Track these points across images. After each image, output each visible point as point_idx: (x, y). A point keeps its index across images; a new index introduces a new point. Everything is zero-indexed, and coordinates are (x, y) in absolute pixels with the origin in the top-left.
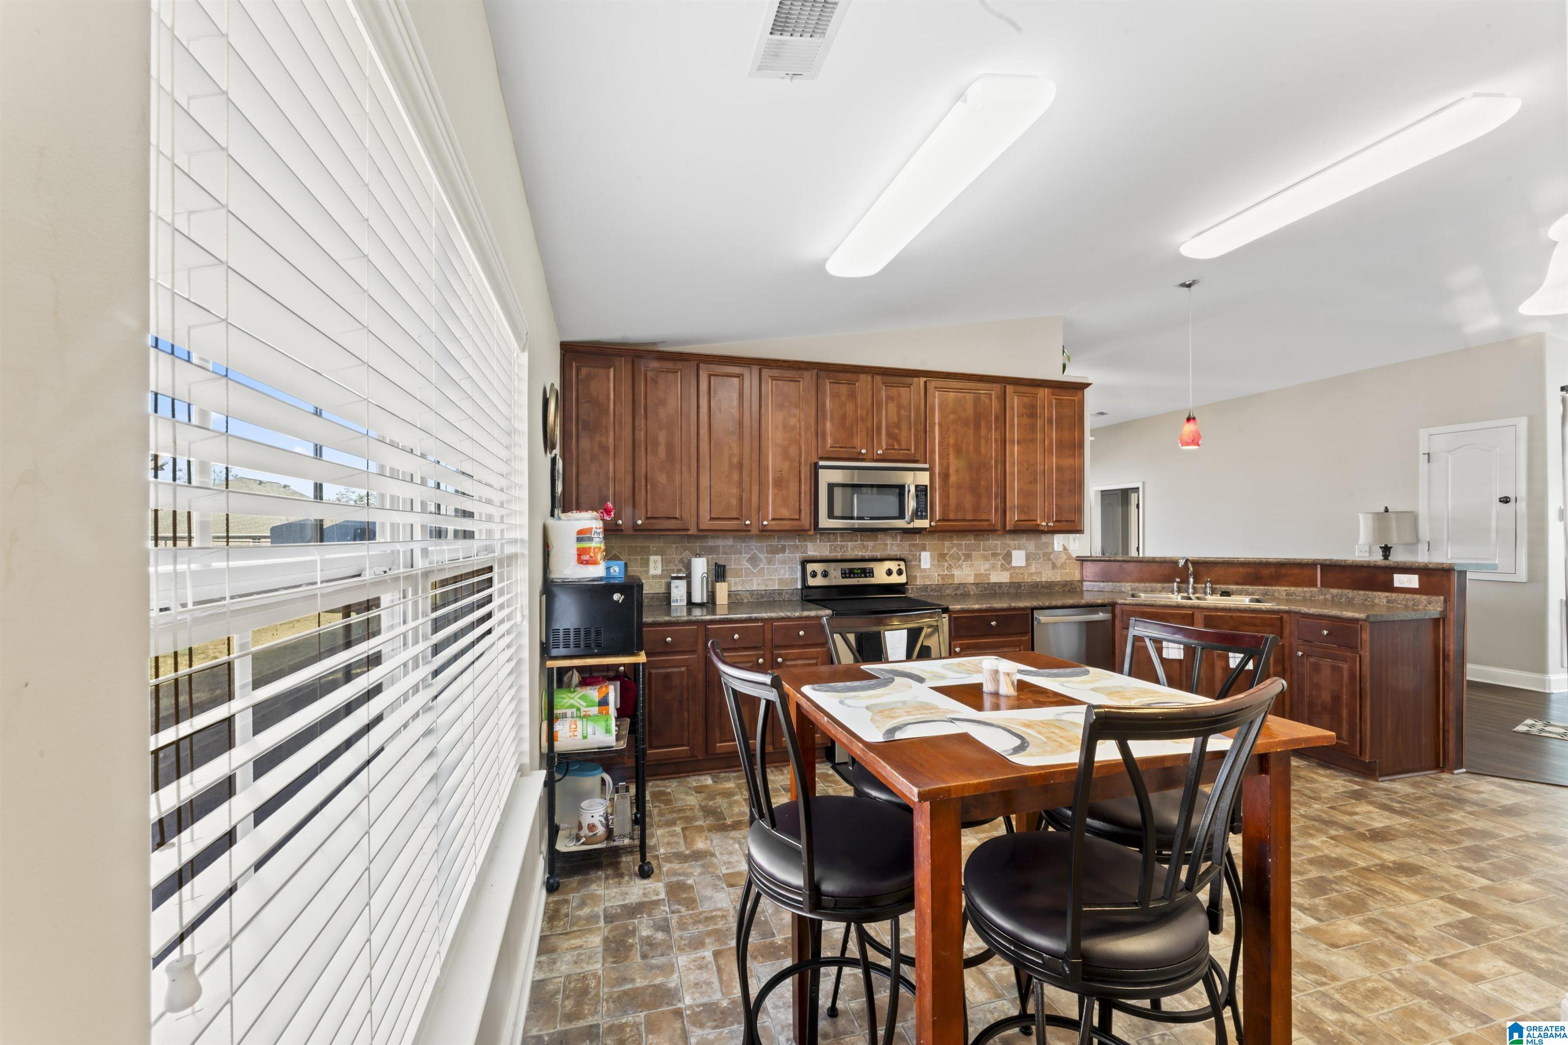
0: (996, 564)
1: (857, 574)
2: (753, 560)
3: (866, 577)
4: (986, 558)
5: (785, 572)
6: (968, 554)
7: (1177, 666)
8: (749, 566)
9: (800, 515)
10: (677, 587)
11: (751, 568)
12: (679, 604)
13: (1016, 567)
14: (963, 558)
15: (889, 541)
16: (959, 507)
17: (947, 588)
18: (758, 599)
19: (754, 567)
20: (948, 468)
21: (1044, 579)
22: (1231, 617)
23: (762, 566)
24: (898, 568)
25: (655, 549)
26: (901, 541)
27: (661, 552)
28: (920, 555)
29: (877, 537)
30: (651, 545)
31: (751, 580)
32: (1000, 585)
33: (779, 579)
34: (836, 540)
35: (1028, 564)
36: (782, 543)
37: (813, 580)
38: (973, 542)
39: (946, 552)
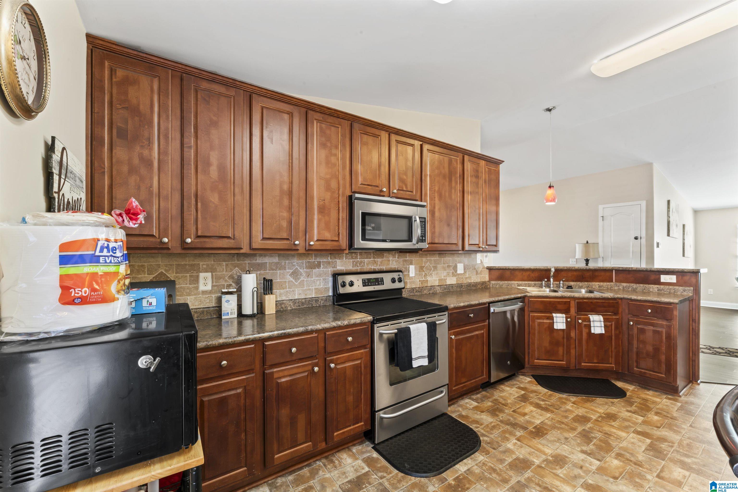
0: (450, 272)
1: (373, 282)
2: (295, 274)
3: (379, 284)
4: (444, 269)
5: (320, 283)
6: (435, 266)
7: (561, 333)
8: (292, 279)
9: (339, 237)
10: (228, 301)
11: (294, 281)
12: (230, 316)
13: (459, 274)
14: (433, 269)
15: (391, 258)
16: (441, 234)
17: (425, 289)
18: (299, 306)
19: (296, 280)
20: (434, 207)
21: (472, 281)
22: (592, 302)
23: (302, 279)
24: (398, 277)
25: (205, 266)
26: (398, 258)
27: (211, 270)
28: (409, 267)
29: (383, 255)
30: (201, 263)
31: (293, 291)
32: (452, 286)
33: (315, 289)
34: (356, 258)
35: (465, 272)
36: (318, 260)
37: (343, 289)
38: (438, 258)
39: (423, 265)
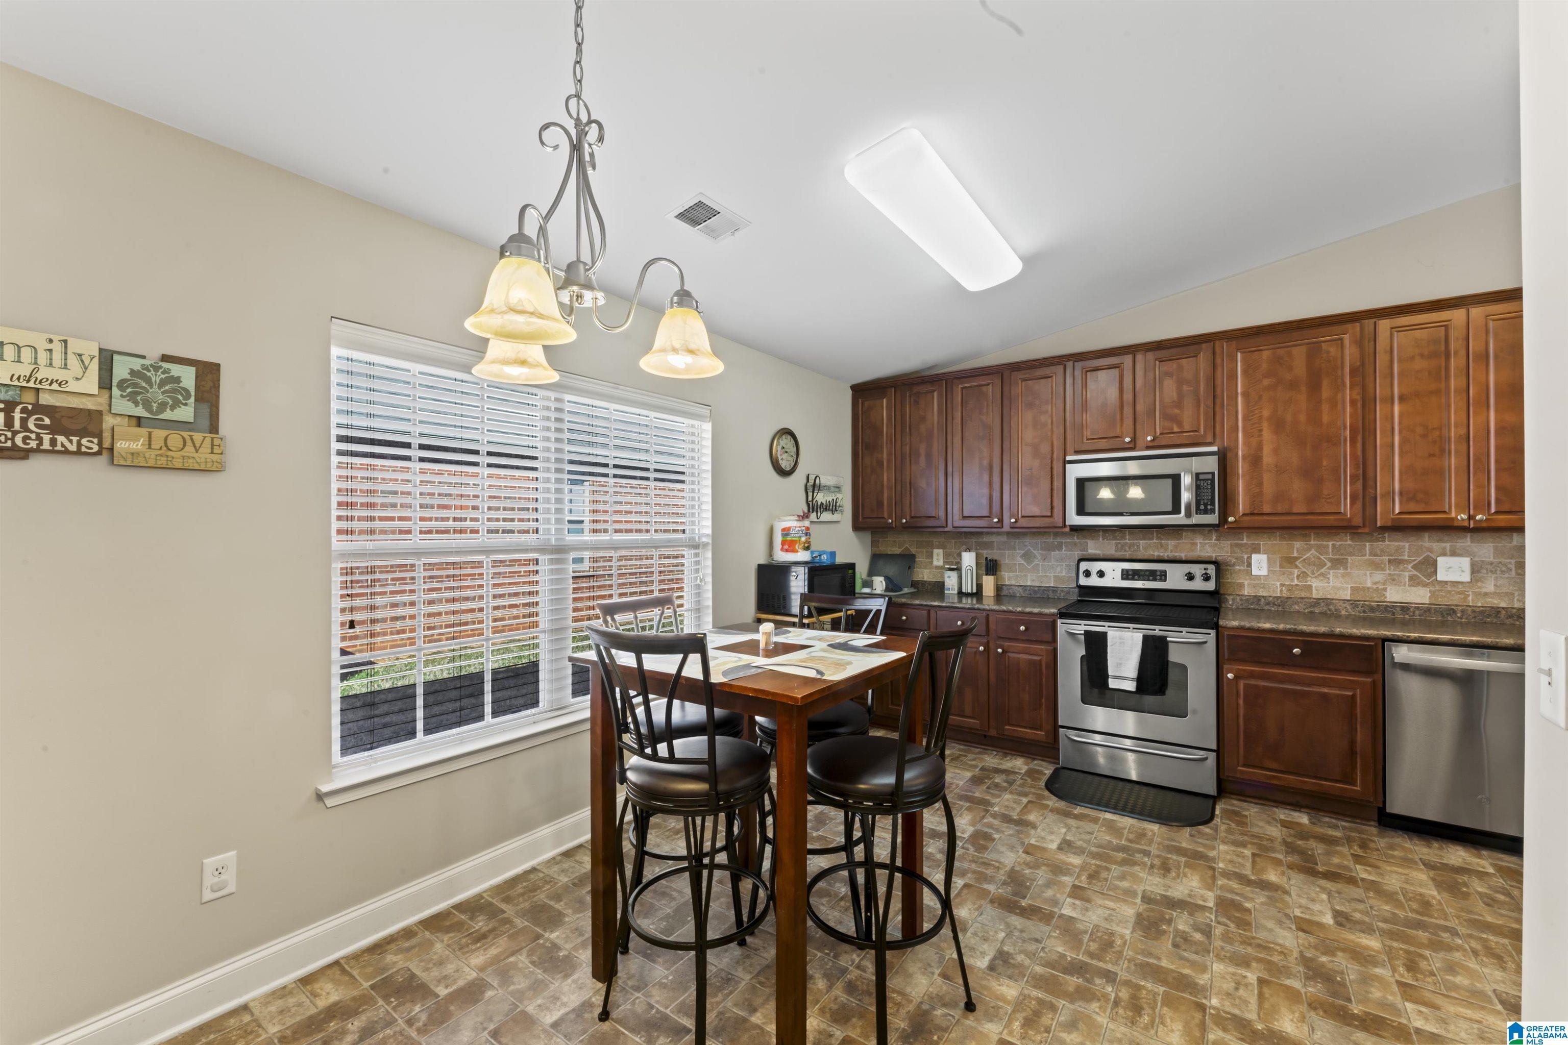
0: (1399, 575)
1: (1144, 575)
2: (1027, 556)
3: (1155, 580)
4: (1377, 567)
5: (1062, 570)
6: (1337, 559)
8: (1023, 562)
9: (1052, 512)
10: (949, 577)
11: (1025, 564)
12: (951, 592)
13: (1446, 582)
14: (1329, 564)
15: (1199, 540)
16: (1279, 497)
17: (1298, 603)
18: (1031, 593)
19: (1027, 563)
20: (1259, 449)
23: (1036, 562)
24: (1204, 572)
25: (938, 544)
27: (941, 546)
28: (1250, 558)
30: (935, 542)
31: (1026, 577)
32: (1405, 608)
33: (1055, 577)
34: (1123, 538)
35: (1472, 579)
36: (1059, 539)
37: (1086, 579)
38: (1349, 542)
39: (1295, 555)
